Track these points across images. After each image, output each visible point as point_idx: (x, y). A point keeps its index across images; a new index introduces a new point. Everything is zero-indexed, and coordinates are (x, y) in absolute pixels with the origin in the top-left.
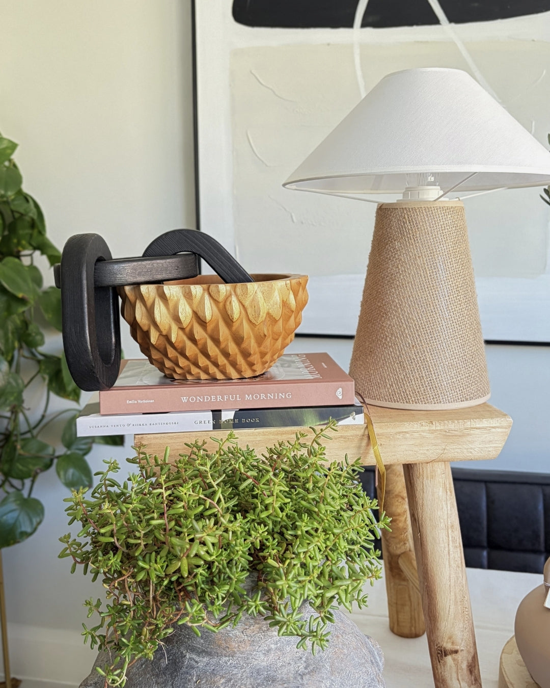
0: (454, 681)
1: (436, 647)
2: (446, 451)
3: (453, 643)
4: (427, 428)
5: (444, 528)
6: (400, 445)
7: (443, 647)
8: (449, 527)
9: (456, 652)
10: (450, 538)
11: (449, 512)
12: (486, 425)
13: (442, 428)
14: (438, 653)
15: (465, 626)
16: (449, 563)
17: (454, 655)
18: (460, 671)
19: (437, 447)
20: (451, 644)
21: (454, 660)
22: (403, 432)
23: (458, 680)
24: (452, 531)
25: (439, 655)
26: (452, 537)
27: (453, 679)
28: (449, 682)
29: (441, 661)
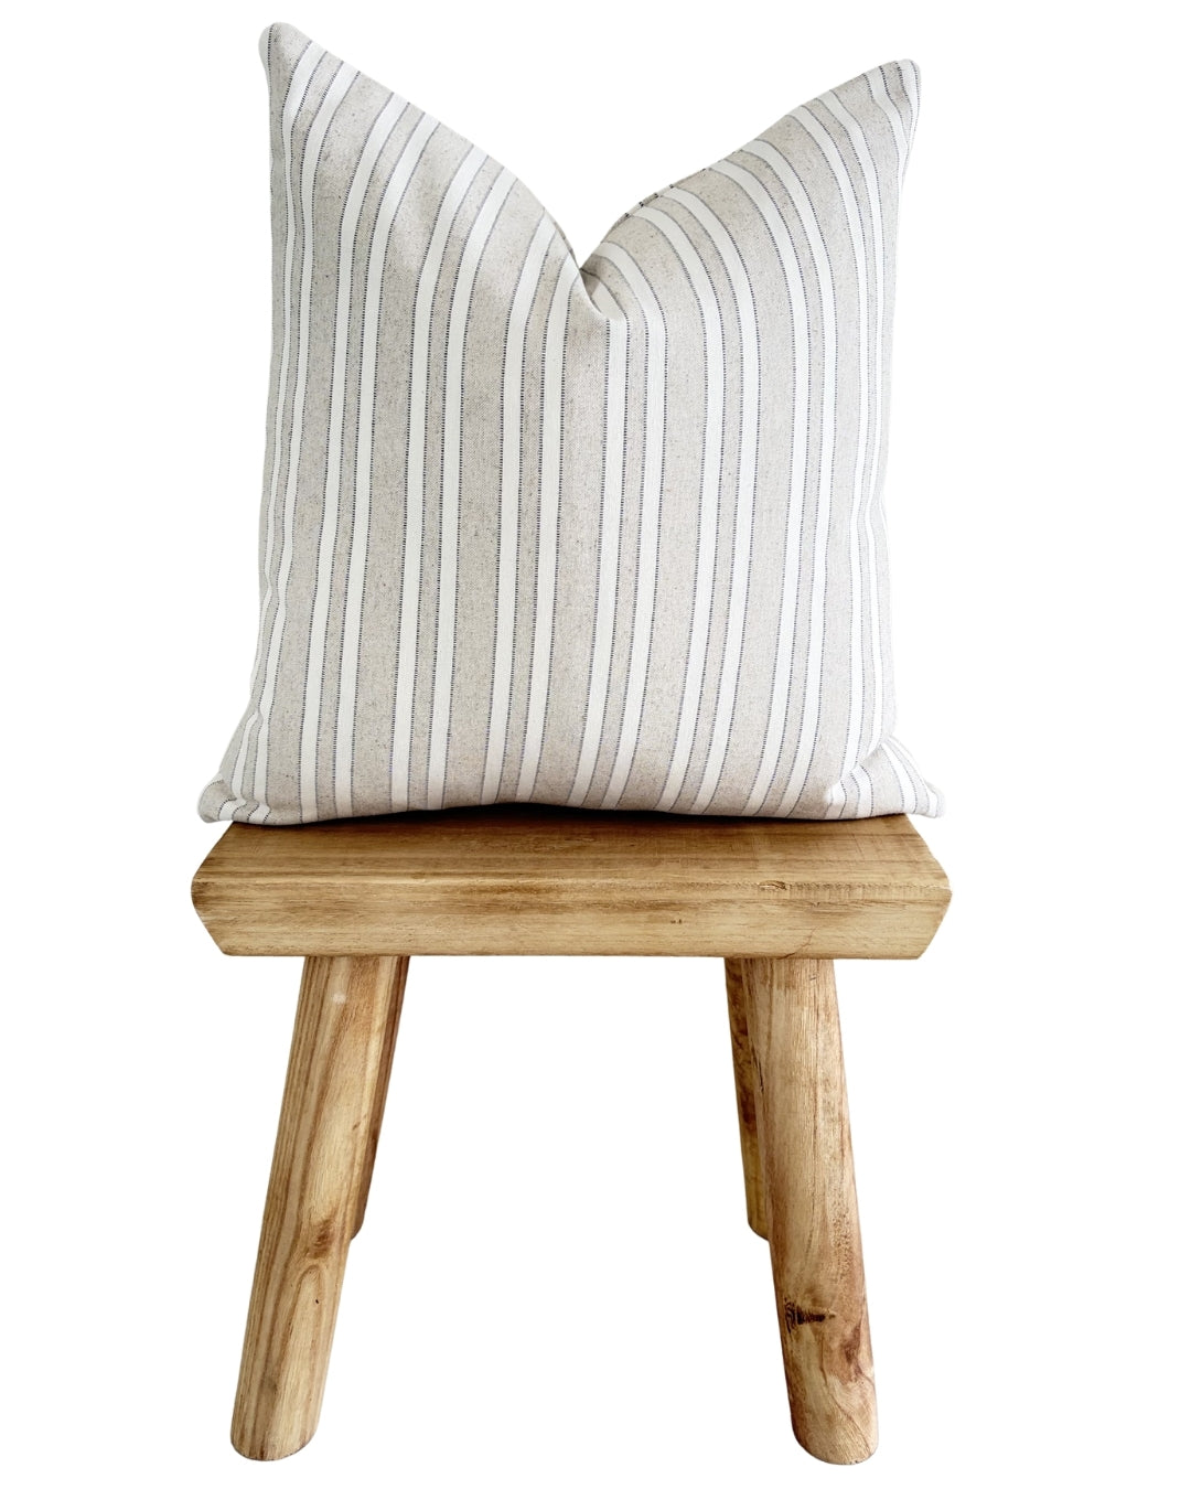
0: (813, 1372)
1: (785, 1303)
2: (812, 941)
3: (815, 1301)
4: (772, 896)
5: (808, 1084)
6: (719, 924)
7: (796, 1305)
8: (819, 1082)
9: (820, 1318)
10: (820, 1104)
11: (820, 1053)
12: (897, 897)
13: (804, 896)
14: (788, 1315)
15: (841, 1271)
16: (814, 1150)
17: (815, 1323)
18: (825, 1353)
19: (796, 932)
20: (810, 1302)
21: (816, 1332)
22: (724, 901)
23: (822, 1370)
24: (826, 1090)
25: (789, 1319)
26: (824, 1101)
27: (812, 1367)
28: (804, 1370)
29: (792, 1331)
